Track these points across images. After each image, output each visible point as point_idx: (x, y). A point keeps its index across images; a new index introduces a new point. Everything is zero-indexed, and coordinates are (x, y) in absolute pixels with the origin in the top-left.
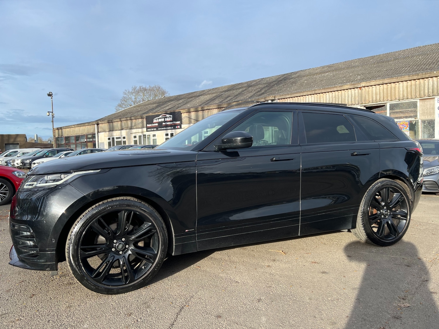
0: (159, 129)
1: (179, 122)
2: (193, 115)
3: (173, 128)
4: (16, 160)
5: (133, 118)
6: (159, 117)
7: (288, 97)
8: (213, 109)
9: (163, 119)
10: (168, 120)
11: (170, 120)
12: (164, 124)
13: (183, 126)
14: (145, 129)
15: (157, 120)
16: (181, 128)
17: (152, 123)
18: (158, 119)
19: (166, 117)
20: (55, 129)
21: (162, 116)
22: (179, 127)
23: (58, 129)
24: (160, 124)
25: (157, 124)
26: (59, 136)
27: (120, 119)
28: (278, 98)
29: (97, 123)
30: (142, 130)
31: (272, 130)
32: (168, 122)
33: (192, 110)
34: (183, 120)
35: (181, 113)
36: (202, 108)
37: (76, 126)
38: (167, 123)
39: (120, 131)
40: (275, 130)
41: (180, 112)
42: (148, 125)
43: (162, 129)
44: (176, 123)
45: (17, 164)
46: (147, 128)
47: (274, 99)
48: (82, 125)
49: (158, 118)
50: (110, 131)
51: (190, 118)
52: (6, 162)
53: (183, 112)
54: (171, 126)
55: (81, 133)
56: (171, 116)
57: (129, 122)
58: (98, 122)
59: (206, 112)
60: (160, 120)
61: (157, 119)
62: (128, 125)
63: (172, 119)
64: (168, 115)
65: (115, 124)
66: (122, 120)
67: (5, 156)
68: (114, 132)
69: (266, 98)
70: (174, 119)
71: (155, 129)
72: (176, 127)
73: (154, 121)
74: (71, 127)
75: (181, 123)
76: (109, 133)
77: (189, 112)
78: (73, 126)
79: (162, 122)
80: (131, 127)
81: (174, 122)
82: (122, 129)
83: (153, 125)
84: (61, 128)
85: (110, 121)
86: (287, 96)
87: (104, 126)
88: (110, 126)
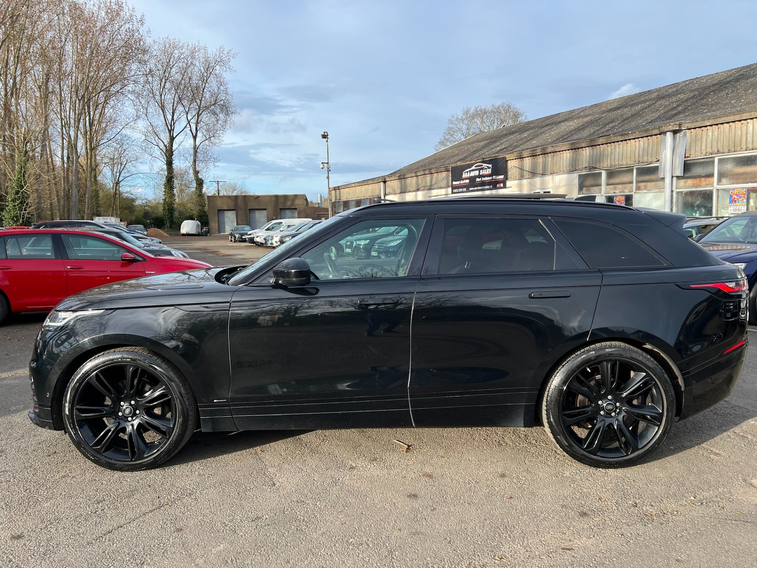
0: (470, 189)
1: (502, 177)
2: (527, 162)
3: (492, 186)
4: (274, 237)
5: (433, 171)
6: (472, 168)
7: (708, 124)
8: (562, 151)
9: (478, 172)
10: (486, 173)
11: (487, 173)
12: (478, 180)
13: (508, 183)
14: (450, 190)
15: (469, 173)
16: (505, 187)
17: (461, 179)
18: (470, 171)
19: (482, 169)
20: (331, 189)
21: (476, 167)
22: (502, 185)
23: (335, 189)
24: (472, 179)
25: (467, 181)
26: (336, 200)
27: (416, 172)
28: (688, 127)
29: (383, 180)
30: (447, 191)
31: (672, 191)
32: (484, 176)
33: (525, 154)
34: (509, 173)
35: (507, 159)
36: (544, 149)
37: (357, 185)
38: (484, 179)
39: (414, 193)
40: (678, 190)
41: (505, 158)
42: (454, 183)
43: (476, 188)
44: (498, 178)
45: (276, 242)
46: (454, 187)
47: (678, 128)
48: (364, 184)
49: (470, 169)
50: (401, 193)
51: (522, 169)
52: (265, 239)
53: (510, 159)
54: (489, 183)
55: (363, 195)
56: (490, 166)
57: (428, 177)
58: (385, 179)
59: (549, 158)
60: (473, 174)
61: (467, 172)
62: (426, 182)
63: (491, 171)
64: (485, 165)
65: (409, 181)
66: (418, 174)
67: (266, 230)
68: (406, 194)
69: (660, 128)
70: (495, 172)
71: (465, 189)
72: (498, 186)
73: (464, 175)
74: (350, 186)
75: (506, 178)
76: (400, 196)
77: (521, 158)
78: (353, 185)
79: (475, 177)
80: (431, 185)
81: (494, 177)
82: (418, 190)
83: (461, 183)
84: (339, 187)
85: (402, 177)
86: (706, 121)
87: (394, 184)
88: (401, 184)
